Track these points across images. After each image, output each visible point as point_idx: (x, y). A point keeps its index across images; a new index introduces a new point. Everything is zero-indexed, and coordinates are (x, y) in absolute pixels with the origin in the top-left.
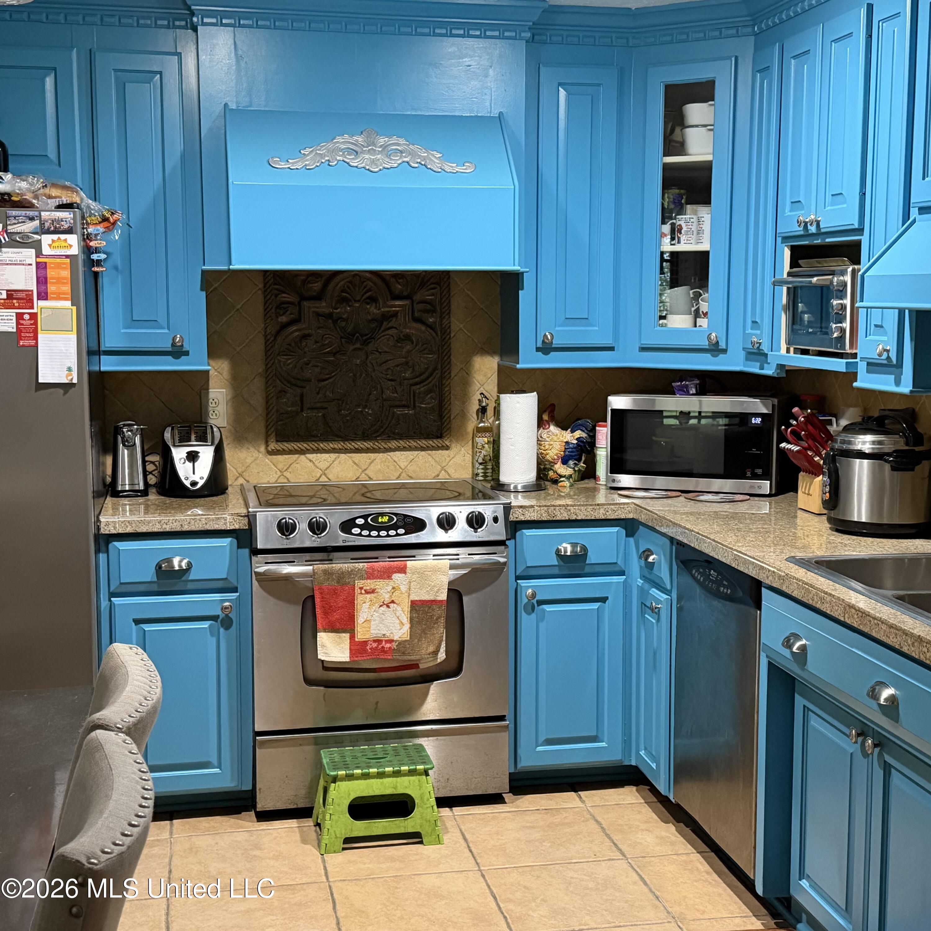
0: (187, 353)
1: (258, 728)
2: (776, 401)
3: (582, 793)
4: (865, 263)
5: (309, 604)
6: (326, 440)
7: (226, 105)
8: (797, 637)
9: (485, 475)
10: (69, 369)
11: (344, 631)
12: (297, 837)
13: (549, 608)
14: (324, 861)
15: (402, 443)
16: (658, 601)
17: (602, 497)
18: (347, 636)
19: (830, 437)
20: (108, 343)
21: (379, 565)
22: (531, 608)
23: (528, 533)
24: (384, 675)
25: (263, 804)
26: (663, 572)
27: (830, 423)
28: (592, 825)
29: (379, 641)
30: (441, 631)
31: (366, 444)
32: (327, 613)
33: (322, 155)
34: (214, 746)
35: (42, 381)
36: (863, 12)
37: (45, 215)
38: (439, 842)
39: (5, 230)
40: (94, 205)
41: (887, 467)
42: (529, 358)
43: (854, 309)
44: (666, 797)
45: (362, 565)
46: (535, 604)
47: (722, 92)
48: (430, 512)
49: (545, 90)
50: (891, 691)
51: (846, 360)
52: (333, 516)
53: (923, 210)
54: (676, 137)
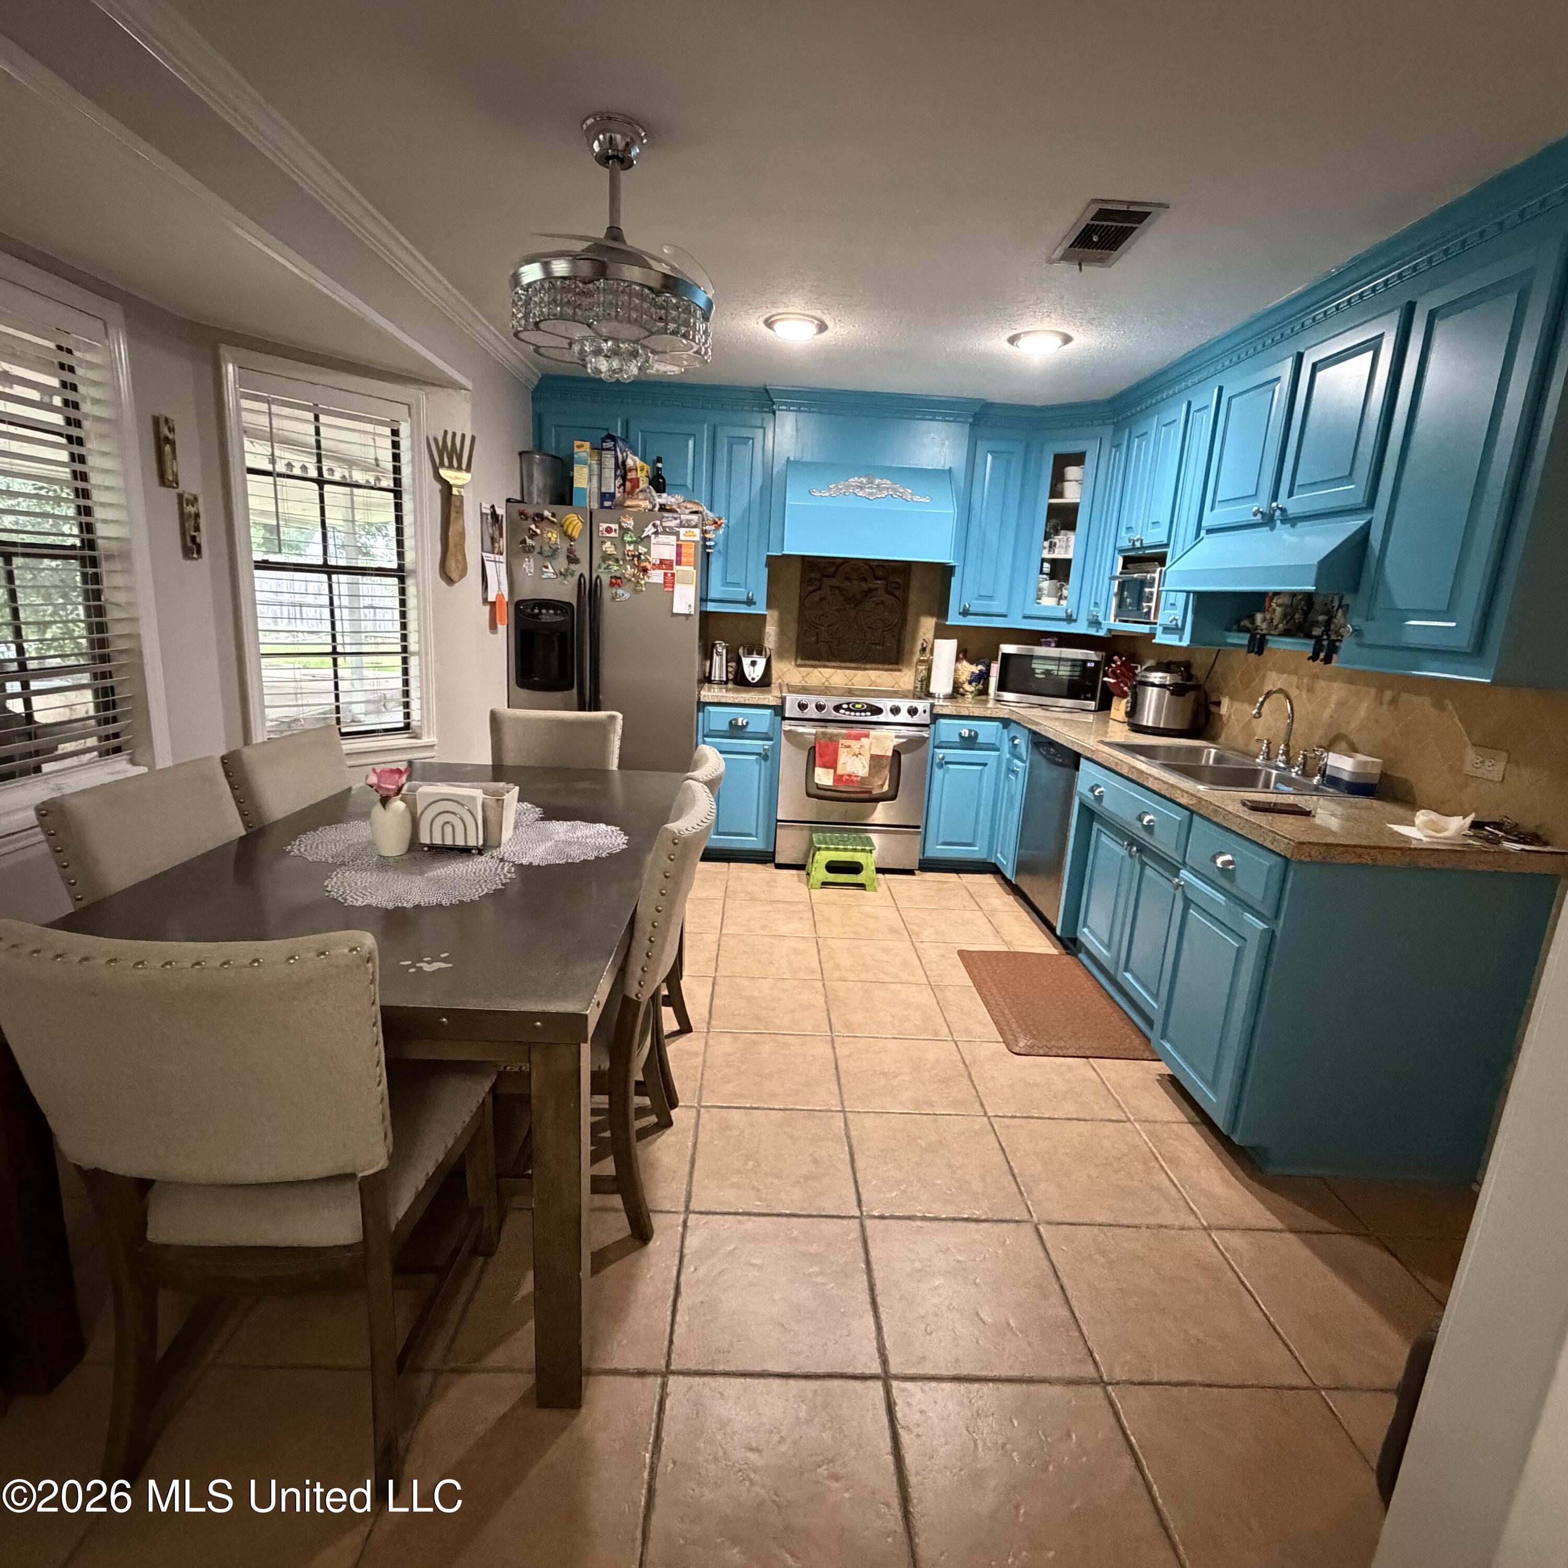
0: (755, 603)
1: (779, 818)
2: (1104, 654)
3: (961, 875)
4: (1168, 563)
5: (812, 751)
6: (829, 660)
7: (788, 458)
8: (1098, 786)
9: (921, 688)
10: (690, 606)
11: (831, 768)
12: (796, 878)
13: (951, 766)
14: (810, 893)
15: (874, 666)
16: (1018, 767)
17: (991, 704)
18: (832, 771)
19: (1135, 675)
20: (711, 596)
21: (853, 732)
22: (941, 766)
23: (943, 721)
24: (853, 796)
25: (779, 859)
26: (1023, 750)
27: (1136, 668)
28: (964, 893)
29: (850, 776)
30: (886, 773)
31: (853, 665)
32: (821, 756)
33: (841, 489)
34: (754, 825)
35: (674, 611)
36: (1185, 406)
37: (683, 517)
38: (876, 891)
39: (661, 524)
40: (710, 514)
41: (1168, 693)
42: (954, 619)
43: (1159, 593)
44: (1010, 881)
45: (844, 731)
46: (943, 764)
47: (1090, 459)
48: (886, 704)
49: (979, 454)
50: (1152, 817)
51: (1148, 626)
52: (830, 702)
53: (1209, 531)
54: (1058, 488)
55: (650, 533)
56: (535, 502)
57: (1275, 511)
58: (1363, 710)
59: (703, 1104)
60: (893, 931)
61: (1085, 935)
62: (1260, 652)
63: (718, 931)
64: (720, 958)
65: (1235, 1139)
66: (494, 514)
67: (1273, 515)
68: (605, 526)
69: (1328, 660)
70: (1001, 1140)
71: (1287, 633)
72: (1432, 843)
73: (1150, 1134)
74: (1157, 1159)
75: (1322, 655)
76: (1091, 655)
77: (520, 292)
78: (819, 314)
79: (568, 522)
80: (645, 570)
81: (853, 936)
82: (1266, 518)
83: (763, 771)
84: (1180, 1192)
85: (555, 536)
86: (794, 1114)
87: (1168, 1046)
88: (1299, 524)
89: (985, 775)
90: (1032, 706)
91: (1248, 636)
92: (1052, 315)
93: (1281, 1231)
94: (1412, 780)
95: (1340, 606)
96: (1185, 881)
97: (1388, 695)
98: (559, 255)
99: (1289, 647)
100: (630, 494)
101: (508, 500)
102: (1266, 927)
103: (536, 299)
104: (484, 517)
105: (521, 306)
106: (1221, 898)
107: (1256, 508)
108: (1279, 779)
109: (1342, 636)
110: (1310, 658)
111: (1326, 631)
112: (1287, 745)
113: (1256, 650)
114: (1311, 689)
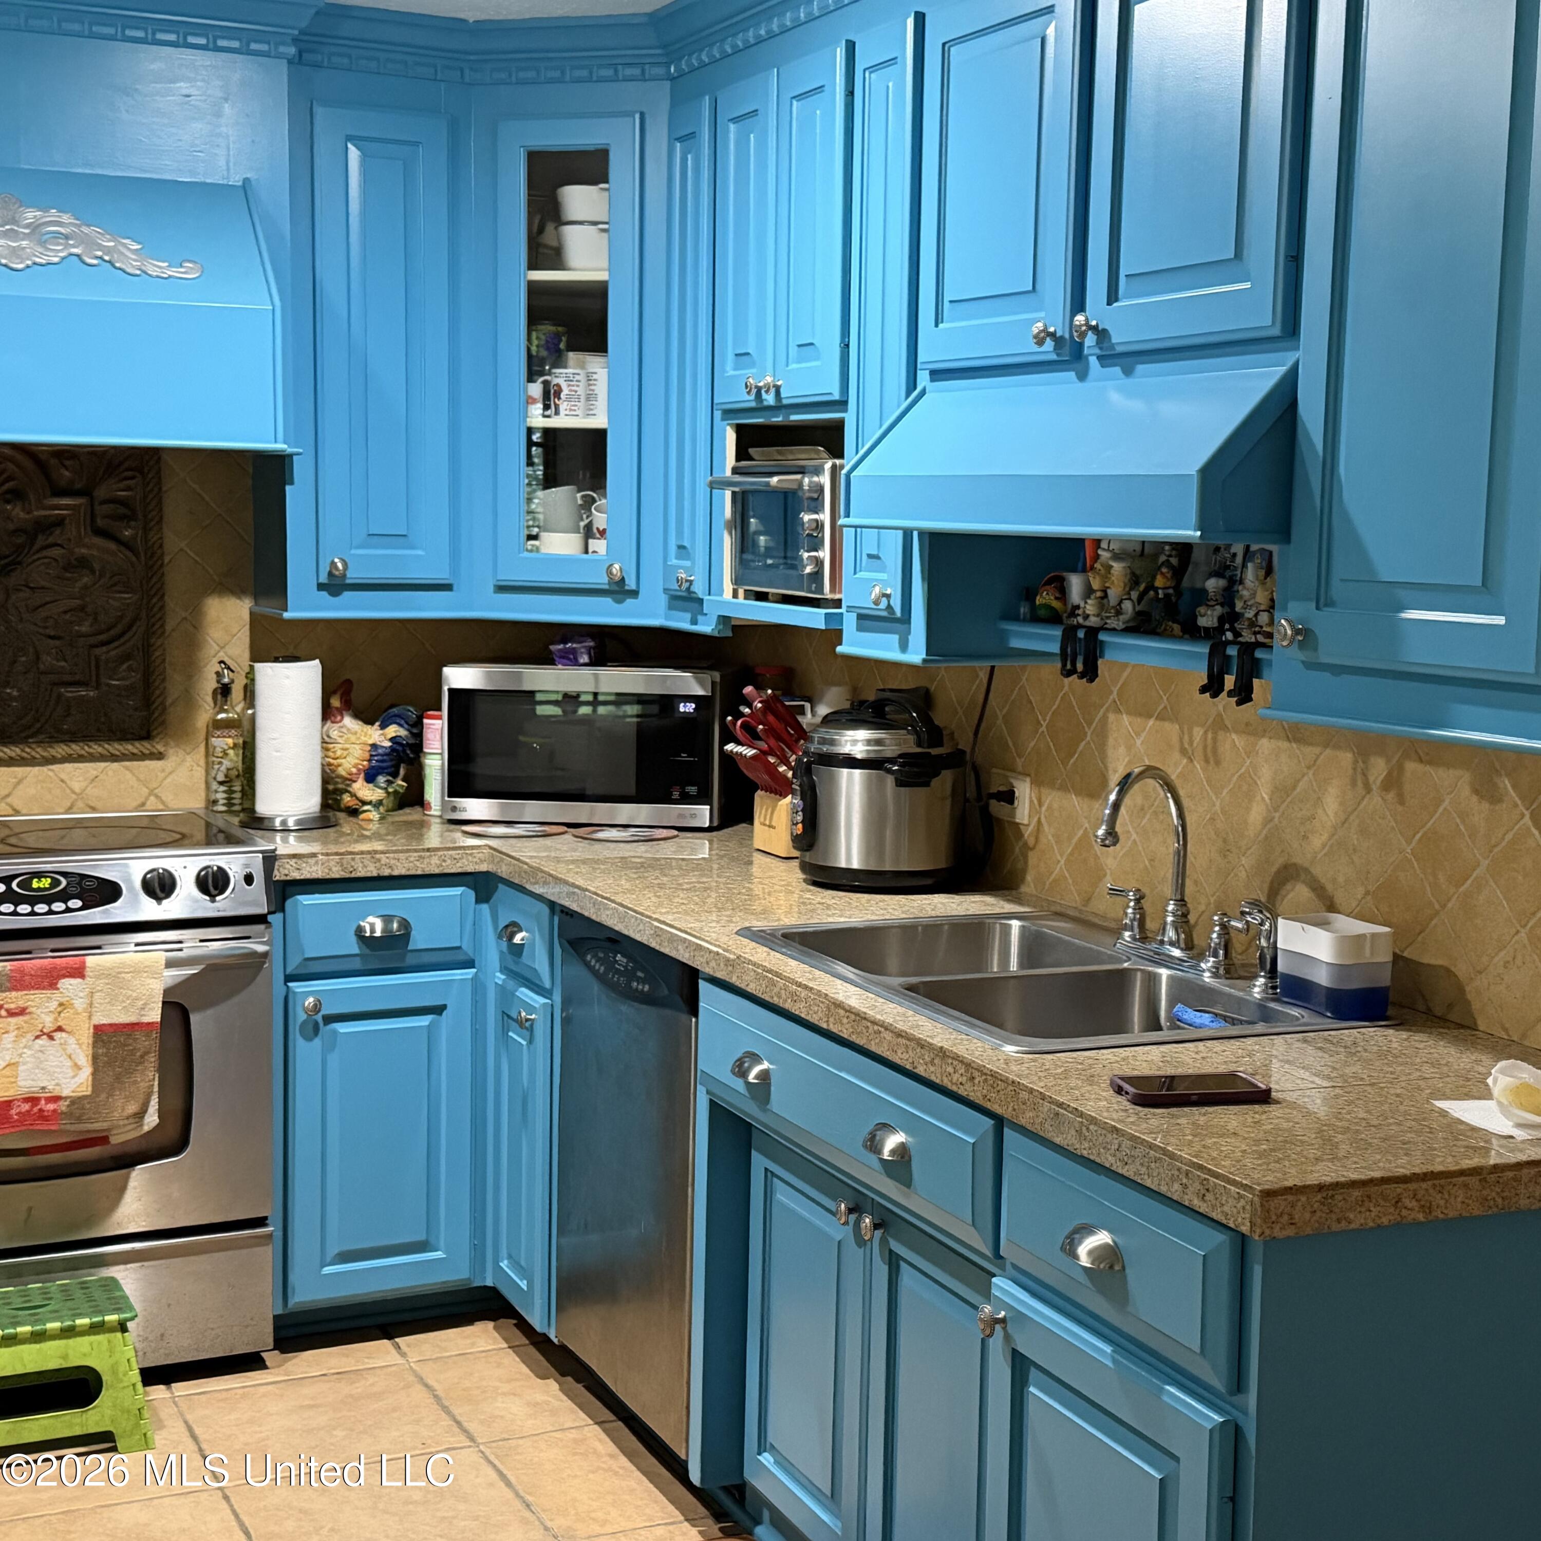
2: (717, 676)
3: (401, 1340)
4: (850, 455)
8: (755, 1058)
9: (229, 803)
13: (343, 1028)
15: (78, 749)
16: (530, 1009)
17: (434, 836)
19: (802, 734)
21: (33, 965)
22: (312, 1030)
23: (305, 900)
26: (539, 961)
27: (801, 711)
28: (419, 1394)
29: (33, 1100)
30: (149, 1077)
36: (840, 53)
38: (146, 1445)
41: (890, 780)
42: (305, 602)
43: (836, 529)
44: (545, 1338)
46: (319, 1022)
47: (622, 170)
48: (126, 868)
49: (321, 148)
50: (900, 1138)
51: (823, 611)
53: (937, 375)
54: (548, 238)
57: (1083, 335)
58: (1332, 805)
61: (766, 1472)
62: (1091, 673)
67: (1081, 345)
69: (1243, 694)
71: (1142, 626)
75: (1230, 681)
76: (689, 685)
82: (1067, 349)
88: (1140, 368)
89: (444, 1038)
90: (548, 829)
91: (1057, 632)
95: (1248, 556)
96: (1009, 1308)
97: (1379, 768)
102: (1219, 1419)
106: (1103, 1351)
107: (1040, 325)
108: (1179, 992)
109: (1270, 635)
110: (1203, 690)
111: (1231, 618)
112: (1181, 901)
113: (1080, 667)
114: (1212, 757)
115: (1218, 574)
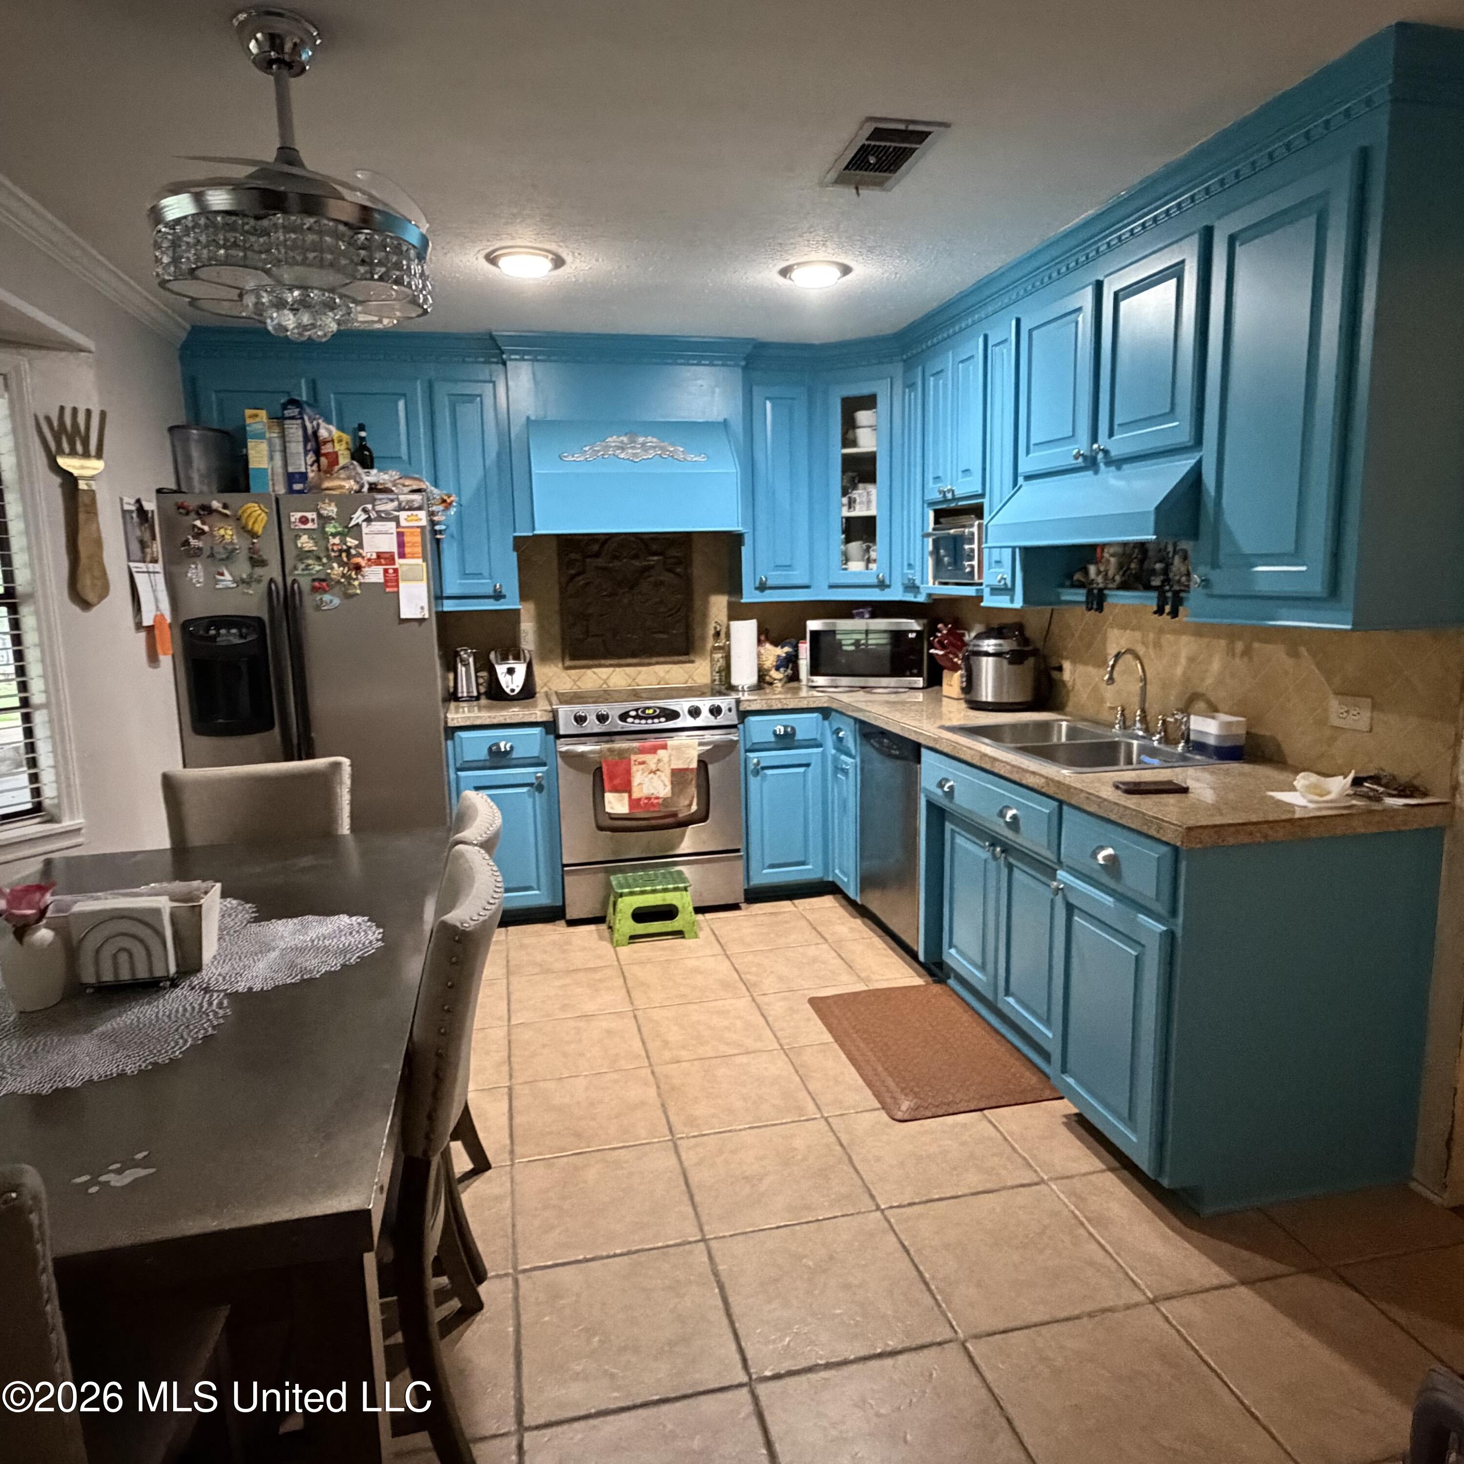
0: (504, 597)
1: (565, 862)
2: (925, 621)
3: (796, 902)
4: (987, 517)
5: (598, 774)
6: (605, 658)
7: (528, 418)
8: (947, 780)
9: (720, 680)
10: (422, 608)
11: (625, 791)
12: (596, 935)
13: (769, 772)
14: (616, 952)
15: (661, 659)
16: (847, 764)
17: (804, 693)
18: (626, 795)
19: (965, 644)
20: (448, 591)
21: (647, 744)
22: (756, 773)
23: (753, 719)
24: (654, 822)
25: (571, 914)
26: (850, 743)
27: (963, 635)
28: (804, 923)
29: (649, 798)
30: (693, 790)
31: (634, 661)
32: (611, 779)
33: (598, 451)
34: (534, 875)
35: (403, 616)
36: (981, 340)
37: (402, 497)
38: (696, 937)
39: (373, 509)
40: (435, 491)
41: (1006, 662)
42: (750, 596)
43: (980, 550)
44: (855, 902)
45: (636, 744)
46: (759, 770)
47: (882, 402)
48: (682, 705)
49: (757, 401)
50: (1014, 811)
51: (975, 588)
52: (614, 710)
53: (1028, 478)
54: (850, 435)
55: (360, 521)
56: (197, 491)
57: (1097, 453)
58: (1216, 666)
59: (521, 1268)
60: (726, 985)
61: (952, 957)
62: (1100, 609)
63: (506, 1023)
64: (512, 1059)
65: (1165, 1182)
66: (141, 511)
67: (1096, 458)
68: (299, 515)
69: (1174, 614)
70: (903, 1237)
71: (1124, 586)
72: (1320, 809)
73: (1072, 1193)
74: (1082, 1224)
75: (1168, 608)
76: (913, 625)
77: (163, 230)
78: (553, 247)
79: (246, 515)
80: (358, 568)
81: (678, 1001)
82: (1088, 461)
83: (537, 803)
84: (1116, 1261)
85: (230, 532)
86: (643, 1257)
87: (1071, 1081)
88: (1125, 467)
89: (810, 776)
90: (852, 689)
91: (1084, 592)
92: (828, 243)
93: (1232, 1286)
94: (1280, 738)
95: (1175, 552)
96: (1065, 883)
97: (1239, 646)
98: (218, 183)
99: (1127, 602)
100: (329, 472)
101: (159, 491)
102: (1164, 928)
103: (190, 240)
104: (128, 517)
105: (168, 248)
106: (1109, 900)
107: (1076, 451)
108: (1142, 750)
109: (1188, 586)
110: (1155, 613)
111: (1167, 580)
112: (1143, 711)
113: (1095, 606)
114: (1157, 645)
115: (1160, 561)
